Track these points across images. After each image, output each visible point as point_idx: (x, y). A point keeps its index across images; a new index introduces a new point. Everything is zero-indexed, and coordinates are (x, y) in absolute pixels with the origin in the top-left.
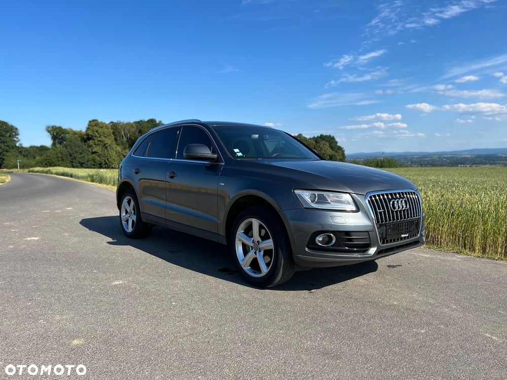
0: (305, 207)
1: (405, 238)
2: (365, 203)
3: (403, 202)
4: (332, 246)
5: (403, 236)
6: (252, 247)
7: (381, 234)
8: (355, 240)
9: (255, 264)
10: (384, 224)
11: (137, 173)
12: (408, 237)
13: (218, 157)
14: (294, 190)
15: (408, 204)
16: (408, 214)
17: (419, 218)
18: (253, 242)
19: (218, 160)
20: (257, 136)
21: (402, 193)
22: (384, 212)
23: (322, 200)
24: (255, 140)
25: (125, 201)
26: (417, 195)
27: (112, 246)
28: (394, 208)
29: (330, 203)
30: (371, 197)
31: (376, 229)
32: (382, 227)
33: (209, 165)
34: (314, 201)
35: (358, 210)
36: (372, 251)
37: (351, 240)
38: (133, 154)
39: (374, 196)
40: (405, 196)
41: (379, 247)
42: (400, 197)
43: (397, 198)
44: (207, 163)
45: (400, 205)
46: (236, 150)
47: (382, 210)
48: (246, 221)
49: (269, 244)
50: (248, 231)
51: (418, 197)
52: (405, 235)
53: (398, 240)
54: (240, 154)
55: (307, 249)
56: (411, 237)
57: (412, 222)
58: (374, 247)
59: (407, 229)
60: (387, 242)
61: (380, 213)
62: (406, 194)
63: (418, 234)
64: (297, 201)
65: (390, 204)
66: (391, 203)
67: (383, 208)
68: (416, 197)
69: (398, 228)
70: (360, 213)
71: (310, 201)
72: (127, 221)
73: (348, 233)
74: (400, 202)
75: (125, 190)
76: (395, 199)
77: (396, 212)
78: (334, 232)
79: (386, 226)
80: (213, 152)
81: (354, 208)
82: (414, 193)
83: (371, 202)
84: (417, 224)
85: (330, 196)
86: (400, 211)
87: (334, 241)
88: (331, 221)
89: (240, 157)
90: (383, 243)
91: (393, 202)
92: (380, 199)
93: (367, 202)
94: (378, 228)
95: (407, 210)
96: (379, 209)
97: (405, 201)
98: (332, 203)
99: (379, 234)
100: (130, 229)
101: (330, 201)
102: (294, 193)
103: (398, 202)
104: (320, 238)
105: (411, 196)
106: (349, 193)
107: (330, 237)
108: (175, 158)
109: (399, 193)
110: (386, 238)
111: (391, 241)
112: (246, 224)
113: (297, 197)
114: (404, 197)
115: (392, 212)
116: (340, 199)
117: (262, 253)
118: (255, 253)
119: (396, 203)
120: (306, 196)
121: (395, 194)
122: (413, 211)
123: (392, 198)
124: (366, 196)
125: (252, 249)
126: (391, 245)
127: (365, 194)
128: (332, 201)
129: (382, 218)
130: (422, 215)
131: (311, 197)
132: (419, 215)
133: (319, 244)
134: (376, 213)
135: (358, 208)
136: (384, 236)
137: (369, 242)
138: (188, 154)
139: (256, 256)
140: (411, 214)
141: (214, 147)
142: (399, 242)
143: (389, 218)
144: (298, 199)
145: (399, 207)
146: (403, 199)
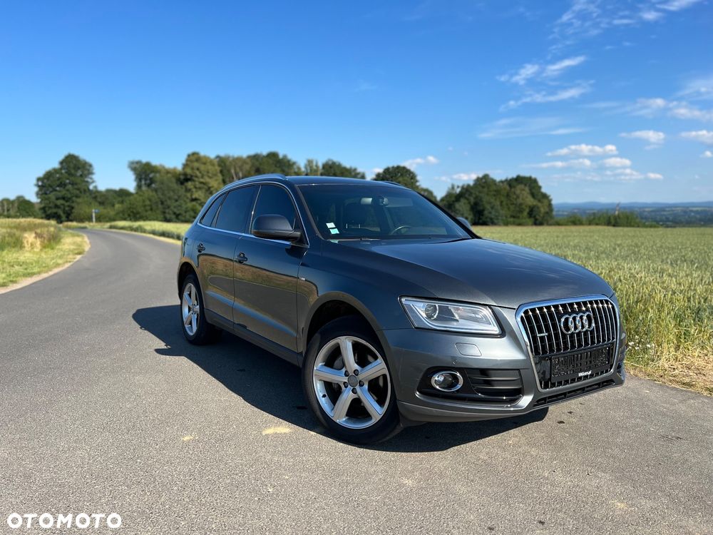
0: (416, 326)
1: (586, 377)
2: (514, 321)
3: (585, 318)
4: (457, 391)
5: (581, 374)
7: (542, 375)
8: (493, 382)
10: (548, 357)
11: (200, 251)
12: (592, 376)
13: (301, 235)
14: (401, 297)
15: (593, 321)
16: (592, 338)
17: (613, 344)
18: (347, 374)
19: (301, 240)
20: (371, 199)
21: (585, 303)
22: (549, 337)
23: (446, 315)
24: (367, 205)
25: (187, 289)
26: (611, 304)
28: (567, 328)
29: (457, 321)
30: (526, 312)
31: (533, 365)
32: (543, 362)
33: (289, 248)
34: (433, 317)
35: (502, 335)
36: (525, 401)
37: (489, 383)
38: (200, 223)
39: (533, 311)
40: (590, 307)
41: (536, 393)
43: (575, 312)
44: (288, 243)
45: (579, 324)
46: (330, 225)
47: (545, 334)
48: (332, 343)
50: (334, 359)
51: (613, 308)
52: (586, 374)
53: (573, 381)
54: (335, 232)
55: (417, 394)
56: (597, 374)
57: (599, 352)
58: (528, 394)
59: (591, 362)
60: (553, 385)
61: (542, 338)
62: (592, 304)
63: (611, 369)
64: (403, 316)
65: (560, 321)
66: (563, 320)
67: (548, 330)
68: (610, 306)
69: (574, 363)
70: (504, 339)
71: (424, 316)
73: (484, 372)
74: (578, 318)
77: (572, 335)
78: (461, 370)
79: (550, 359)
80: (297, 227)
81: (495, 329)
82: (607, 301)
83: (526, 321)
84: (610, 354)
85: (458, 311)
86: (579, 334)
87: (459, 386)
88: (456, 352)
89: (335, 236)
90: (546, 387)
91: (567, 320)
92: (543, 316)
93: (519, 319)
94: (536, 364)
95: (592, 332)
96: (541, 331)
97: (589, 317)
98: (461, 321)
99: (538, 373)
100: (193, 330)
101: (457, 317)
102: (401, 301)
103: (574, 318)
104: (439, 377)
105: (600, 305)
106: (489, 306)
107: (455, 377)
108: (247, 233)
109: (578, 304)
110: (550, 379)
111: (560, 384)
112: (330, 347)
113: (404, 309)
114: (587, 310)
115: (564, 336)
116: (477, 316)
119: (571, 319)
120: (419, 309)
121: (571, 305)
122: (603, 331)
123: (566, 312)
124: (517, 310)
125: (346, 387)
126: (560, 390)
127: (516, 307)
128: (462, 318)
129: (544, 347)
130: (620, 338)
131: (426, 310)
132: (613, 338)
133: (438, 387)
134: (535, 338)
135: (504, 331)
136: (548, 376)
137: (521, 386)
138: (260, 231)
139: (355, 396)
140: (598, 337)
141: (298, 220)
142: (574, 384)
143: (558, 344)
144: (407, 313)
145: (576, 328)
146: (584, 312)
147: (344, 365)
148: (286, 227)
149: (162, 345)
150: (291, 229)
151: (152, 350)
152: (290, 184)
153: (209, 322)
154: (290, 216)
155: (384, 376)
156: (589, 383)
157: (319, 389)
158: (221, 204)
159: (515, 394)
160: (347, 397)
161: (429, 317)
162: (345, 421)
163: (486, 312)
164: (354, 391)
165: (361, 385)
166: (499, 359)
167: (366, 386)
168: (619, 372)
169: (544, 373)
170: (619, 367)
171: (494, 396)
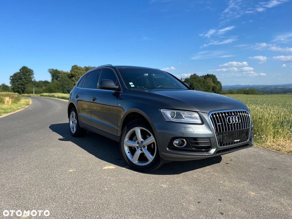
0: (167, 121)
1: (237, 142)
2: (208, 118)
3: (236, 118)
4: (184, 147)
5: (235, 141)
7: (219, 140)
8: (200, 143)
10: (221, 133)
11: (77, 98)
12: (240, 142)
13: (119, 87)
14: (160, 109)
15: (240, 119)
16: (240, 126)
17: (248, 129)
18: (138, 143)
19: (119, 90)
20: (148, 74)
21: (236, 112)
22: (222, 125)
23: (179, 116)
24: (146, 77)
25: (71, 114)
26: (248, 114)
28: (229, 122)
29: (184, 118)
30: (212, 115)
31: (216, 136)
32: (220, 135)
33: (114, 93)
34: (174, 117)
35: (203, 123)
36: (213, 151)
37: (197, 143)
38: (77, 86)
39: (215, 114)
40: (239, 114)
41: (217, 148)
42: (235, 115)
43: (232, 115)
44: (114, 91)
45: (234, 120)
46: (131, 83)
50: (133, 137)
52: (237, 141)
53: (232, 143)
54: (133, 86)
55: (167, 149)
56: (242, 141)
57: (243, 131)
58: (214, 148)
59: (239, 136)
60: (224, 145)
61: (219, 125)
62: (239, 113)
63: (248, 139)
64: (162, 117)
65: (226, 119)
66: (227, 118)
67: (221, 122)
69: (232, 136)
70: (204, 126)
71: (170, 116)
73: (195, 139)
74: (234, 118)
75: (71, 108)
76: (230, 116)
77: (231, 125)
78: (185, 138)
79: (223, 134)
80: (117, 85)
81: (199, 121)
82: (245, 112)
83: (213, 119)
84: (247, 133)
85: (185, 114)
86: (234, 124)
87: (185, 145)
88: (183, 130)
89: (133, 87)
90: (221, 145)
91: (229, 118)
92: (219, 116)
93: (210, 118)
94: (217, 136)
95: (240, 124)
96: (218, 122)
97: (238, 117)
98: (185, 118)
99: (217, 140)
100: (74, 131)
101: (184, 117)
102: (160, 111)
103: (232, 118)
104: (176, 142)
105: (243, 114)
106: (197, 112)
107: (183, 141)
108: (97, 89)
109: (234, 112)
110: (223, 142)
111: (227, 144)
113: (162, 114)
114: (237, 115)
115: (228, 125)
116: (192, 116)
119: (231, 118)
120: (168, 114)
121: (231, 112)
122: (244, 124)
123: (229, 115)
124: (209, 114)
125: (138, 148)
126: (227, 147)
127: (208, 113)
128: (185, 117)
129: (220, 129)
130: (251, 127)
131: (171, 114)
132: (248, 127)
133: (176, 146)
134: (216, 125)
135: (203, 122)
136: (222, 141)
137: (210, 145)
138: (102, 86)
139: (142, 152)
140: (242, 126)
141: (118, 82)
142: (233, 145)
143: (226, 128)
144: (163, 115)
145: (233, 122)
146: (236, 115)
147: (137, 139)
148: (112, 85)
149: (61, 137)
150: (114, 85)
151: (57, 139)
152: (114, 68)
153: (81, 127)
154: (114, 80)
155: (154, 143)
156: (238, 145)
157: (126, 149)
158: (86, 77)
159: (208, 148)
160: (138, 153)
161: (172, 117)
162: (138, 163)
163: (197, 115)
164: (141, 150)
165: (144, 147)
166: (201, 133)
167: (146, 148)
168: (251, 141)
170: (251, 139)
171: (199, 149)
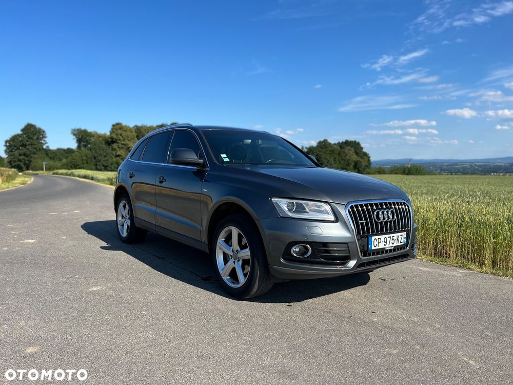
0: (281, 216)
1: (391, 251)
2: (344, 212)
3: (390, 212)
4: (308, 257)
5: (387, 248)
6: (231, 256)
8: (332, 252)
9: (233, 274)
10: (366, 236)
11: (131, 177)
12: (394, 250)
13: (204, 162)
14: (271, 198)
15: (395, 215)
16: (395, 226)
17: (408, 230)
18: (233, 251)
19: (203, 165)
20: (250, 141)
21: (390, 203)
22: (367, 223)
23: (300, 209)
24: (248, 145)
25: (121, 205)
26: (408, 206)
27: (104, 250)
28: (379, 219)
29: (308, 213)
30: (352, 207)
31: (356, 240)
32: (363, 239)
33: (195, 171)
34: (292, 210)
35: (336, 221)
36: (352, 263)
37: (328, 252)
38: (131, 158)
39: (356, 206)
40: (393, 206)
41: (359, 259)
42: (387, 208)
43: (383, 209)
44: (195, 168)
45: (386, 216)
46: (223, 156)
47: (364, 221)
48: (226, 229)
49: (246, 253)
50: (228, 240)
51: (409, 209)
52: (391, 248)
53: (382, 252)
54: (227, 160)
55: (282, 260)
56: (398, 249)
58: (353, 259)
60: (369, 255)
61: (362, 224)
62: (394, 205)
63: (407, 246)
64: (274, 209)
65: (373, 214)
66: (375, 213)
67: (366, 219)
68: (407, 208)
70: (338, 224)
71: (287, 210)
72: (123, 226)
73: (325, 244)
74: (385, 213)
75: (121, 195)
76: (380, 209)
77: (381, 223)
78: (310, 243)
79: (368, 238)
80: (201, 157)
81: (332, 218)
82: (404, 203)
83: (353, 214)
85: (309, 205)
86: (386, 223)
87: (309, 254)
88: (306, 231)
89: (227, 162)
90: (365, 255)
91: (378, 213)
92: (363, 210)
93: (347, 212)
94: (358, 240)
95: (394, 222)
96: (361, 219)
97: (392, 212)
98: (310, 213)
99: (359, 246)
100: (125, 234)
101: (308, 210)
102: (271, 201)
103: (383, 212)
104: (296, 249)
105: (400, 207)
106: (328, 203)
107: (306, 248)
108: (165, 163)
109: (386, 204)
110: (367, 251)
111: (374, 254)
112: (226, 232)
113: (273, 204)
114: (391, 208)
115: (376, 223)
116: (320, 209)
117: (240, 263)
118: (234, 262)
119: (380, 213)
120: (283, 204)
121: (381, 204)
122: (402, 221)
123: (377, 209)
124: (346, 206)
126: (374, 258)
127: (345, 204)
128: (310, 210)
129: (363, 230)
130: (413, 227)
131: (288, 206)
132: (408, 227)
133: (295, 255)
134: (357, 224)
135: (338, 218)
136: (366, 248)
137: (348, 254)
138: (176, 159)
140: (399, 225)
141: (202, 153)
142: (383, 255)
143: (372, 229)
144: (276, 209)
145: (384, 218)
146: (389, 209)
147: (232, 245)
148: (193, 157)
149: (104, 244)
150: (196, 158)
152: (195, 129)
153: (137, 225)
154: (196, 149)
156: (393, 255)
158: (146, 145)
159: (346, 259)
161: (290, 210)
163: (328, 208)
166: (334, 236)
168: (413, 250)
169: (363, 246)
170: (412, 246)
171: (332, 261)
